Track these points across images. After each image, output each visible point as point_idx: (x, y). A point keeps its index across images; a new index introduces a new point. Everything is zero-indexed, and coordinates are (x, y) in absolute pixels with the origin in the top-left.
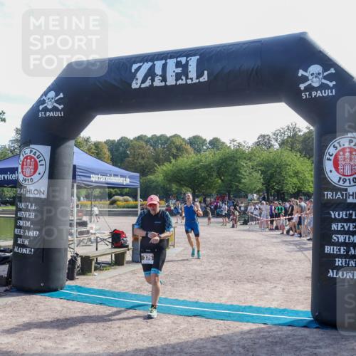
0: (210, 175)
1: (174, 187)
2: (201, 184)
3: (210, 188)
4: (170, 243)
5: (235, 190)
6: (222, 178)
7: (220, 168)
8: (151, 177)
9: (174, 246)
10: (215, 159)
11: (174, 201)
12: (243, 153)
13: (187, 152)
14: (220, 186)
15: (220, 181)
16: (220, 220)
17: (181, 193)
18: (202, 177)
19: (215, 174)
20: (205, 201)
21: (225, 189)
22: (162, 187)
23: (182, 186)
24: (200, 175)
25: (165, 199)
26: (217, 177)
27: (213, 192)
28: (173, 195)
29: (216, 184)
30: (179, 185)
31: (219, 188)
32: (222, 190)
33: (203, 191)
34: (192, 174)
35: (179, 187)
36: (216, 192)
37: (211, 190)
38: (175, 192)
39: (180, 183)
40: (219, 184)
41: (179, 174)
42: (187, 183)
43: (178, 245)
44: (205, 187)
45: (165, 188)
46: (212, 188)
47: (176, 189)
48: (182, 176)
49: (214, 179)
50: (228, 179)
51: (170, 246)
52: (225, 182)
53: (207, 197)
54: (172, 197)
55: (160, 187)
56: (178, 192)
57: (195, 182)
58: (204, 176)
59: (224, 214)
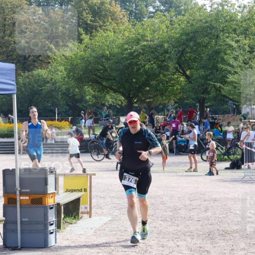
0: (163, 68)
1: (89, 93)
2: (146, 84)
3: (162, 95)
4: (82, 208)
5: (215, 98)
6: (188, 73)
7: (183, 53)
8: (41, 72)
9: (90, 214)
10: (172, 33)
11: (89, 122)
12: (232, 19)
13: (114, 19)
14: (182, 88)
15: (182, 79)
16: (185, 159)
17: (104, 105)
18: (146, 72)
19: (172, 65)
20: (152, 121)
21: (194, 96)
22: (64, 93)
23: (106, 91)
24: (142, 67)
25: (70, 118)
26: (177, 70)
27: (168, 102)
28: (87, 109)
29: (175, 86)
30: (99, 88)
31: (181, 94)
32: (187, 98)
33: (148, 100)
34: (125, 65)
35: (98, 92)
36: (176, 102)
37: (164, 98)
38: (90, 103)
39: (102, 84)
40: (181, 86)
41: (99, 66)
42: (115, 84)
43: (99, 211)
44: (152, 92)
45: (70, 96)
46: (167, 94)
47: (94, 96)
48: (106, 70)
49: (171, 75)
50: (199, 74)
51: (83, 213)
52: (194, 80)
53: (156, 112)
54: (84, 114)
55: (60, 93)
56: (98, 102)
57: (132, 82)
58: (151, 69)
59: (191, 147)
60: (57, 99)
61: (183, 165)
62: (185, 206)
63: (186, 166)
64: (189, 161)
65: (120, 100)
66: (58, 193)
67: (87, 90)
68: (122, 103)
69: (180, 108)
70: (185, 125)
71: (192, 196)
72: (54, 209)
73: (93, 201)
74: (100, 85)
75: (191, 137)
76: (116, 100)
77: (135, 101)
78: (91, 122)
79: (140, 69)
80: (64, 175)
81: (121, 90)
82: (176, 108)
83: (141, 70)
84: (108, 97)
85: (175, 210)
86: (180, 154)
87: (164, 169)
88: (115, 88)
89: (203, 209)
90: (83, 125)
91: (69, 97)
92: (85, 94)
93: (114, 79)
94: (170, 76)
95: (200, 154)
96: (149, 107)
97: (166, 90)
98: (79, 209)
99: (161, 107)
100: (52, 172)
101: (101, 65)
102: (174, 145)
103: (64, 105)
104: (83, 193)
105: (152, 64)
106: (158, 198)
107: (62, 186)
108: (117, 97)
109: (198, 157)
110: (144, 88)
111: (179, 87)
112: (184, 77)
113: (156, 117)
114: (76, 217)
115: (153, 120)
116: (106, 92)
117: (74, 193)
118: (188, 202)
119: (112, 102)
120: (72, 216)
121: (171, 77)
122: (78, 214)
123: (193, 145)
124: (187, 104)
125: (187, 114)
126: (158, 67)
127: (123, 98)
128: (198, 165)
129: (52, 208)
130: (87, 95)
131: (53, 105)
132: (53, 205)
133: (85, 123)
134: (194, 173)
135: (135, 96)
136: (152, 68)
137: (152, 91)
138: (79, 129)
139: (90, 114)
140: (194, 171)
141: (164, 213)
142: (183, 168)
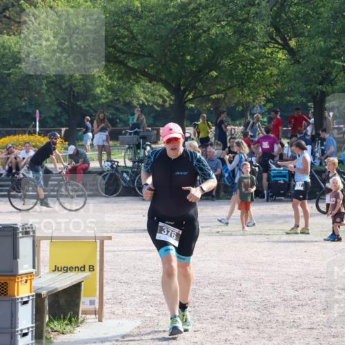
0: (244, 33)
1: (102, 81)
2: (211, 64)
3: (242, 85)
4: (84, 303)
6: (293, 43)
7: (283, 5)
9: (99, 314)
11: (100, 138)
14: (282, 74)
16: (284, 209)
17: (129, 105)
18: (211, 42)
21: (303, 89)
22: (53, 82)
23: (133, 77)
24: (205, 32)
25: (63, 130)
26: (272, 38)
27: (254, 101)
28: (96, 112)
29: (266, 69)
30: (120, 72)
31: (279, 85)
32: (290, 93)
33: (213, 97)
34: (171, 29)
35: (119, 79)
36: (268, 101)
37: (246, 92)
38: (103, 101)
39: (125, 65)
40: (279, 69)
41: (122, 31)
42: (152, 65)
43: (118, 309)
44: (224, 81)
45: (64, 86)
46: (251, 85)
47: (110, 88)
48: (134, 38)
49: (261, 47)
50: (314, 46)
51: (85, 313)
52: (304, 58)
53: (229, 120)
54: (92, 122)
55: (45, 82)
56: (118, 100)
57: (184, 60)
58: (220, 36)
59: (299, 187)
60: (38, 93)
61: (281, 221)
62: (284, 300)
63: (287, 222)
64: (293, 213)
65: (161, 96)
66: (38, 274)
67: (96, 76)
68: (165, 101)
69: (276, 113)
70: (286, 145)
71: (299, 280)
72: (29, 305)
73: (106, 289)
74: (122, 67)
75: (298, 166)
76: (153, 95)
77: (190, 97)
78: (105, 138)
79: (199, 36)
80: (51, 238)
81: (164, 77)
82: (269, 111)
83: (203, 39)
84: (138, 90)
85: (266, 308)
86: (275, 201)
87: (243, 228)
88: (151, 72)
89: (320, 307)
90: (89, 143)
91: (63, 90)
92: (92, 83)
93: (150, 55)
94: (258, 49)
95: (315, 200)
96: (216, 108)
97: (250, 77)
98: (78, 305)
99: (241, 108)
100: (27, 233)
101: (125, 28)
102: (265, 183)
103: (52, 104)
104: (87, 274)
105: (223, 27)
106: (233, 285)
107: (47, 260)
108: (155, 90)
109: (310, 206)
110: (208, 73)
111: (276, 72)
112: (286, 52)
113: (229, 128)
114: (73, 319)
115: (225, 133)
116: (134, 80)
117: (69, 274)
118: (291, 293)
119: (146, 99)
120: (64, 319)
121: (261, 52)
122: (76, 314)
123: (301, 183)
124: (290, 104)
125: (290, 122)
126: (235, 33)
127: (166, 92)
128: (311, 220)
129: (26, 303)
130: (98, 86)
131: (30, 105)
132: (29, 297)
133: (92, 140)
134: (303, 237)
135: (190, 88)
136: (223, 35)
137: (222, 79)
138: (81, 150)
139: (102, 121)
140: (302, 233)
141: (244, 314)
142: (281, 227)
